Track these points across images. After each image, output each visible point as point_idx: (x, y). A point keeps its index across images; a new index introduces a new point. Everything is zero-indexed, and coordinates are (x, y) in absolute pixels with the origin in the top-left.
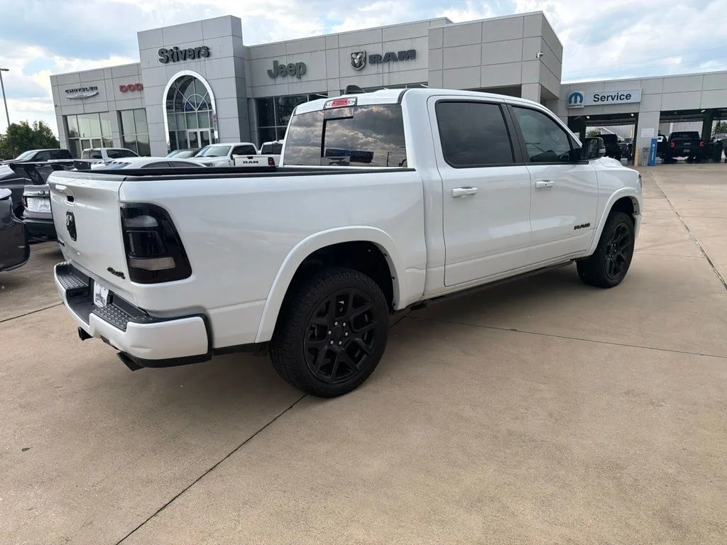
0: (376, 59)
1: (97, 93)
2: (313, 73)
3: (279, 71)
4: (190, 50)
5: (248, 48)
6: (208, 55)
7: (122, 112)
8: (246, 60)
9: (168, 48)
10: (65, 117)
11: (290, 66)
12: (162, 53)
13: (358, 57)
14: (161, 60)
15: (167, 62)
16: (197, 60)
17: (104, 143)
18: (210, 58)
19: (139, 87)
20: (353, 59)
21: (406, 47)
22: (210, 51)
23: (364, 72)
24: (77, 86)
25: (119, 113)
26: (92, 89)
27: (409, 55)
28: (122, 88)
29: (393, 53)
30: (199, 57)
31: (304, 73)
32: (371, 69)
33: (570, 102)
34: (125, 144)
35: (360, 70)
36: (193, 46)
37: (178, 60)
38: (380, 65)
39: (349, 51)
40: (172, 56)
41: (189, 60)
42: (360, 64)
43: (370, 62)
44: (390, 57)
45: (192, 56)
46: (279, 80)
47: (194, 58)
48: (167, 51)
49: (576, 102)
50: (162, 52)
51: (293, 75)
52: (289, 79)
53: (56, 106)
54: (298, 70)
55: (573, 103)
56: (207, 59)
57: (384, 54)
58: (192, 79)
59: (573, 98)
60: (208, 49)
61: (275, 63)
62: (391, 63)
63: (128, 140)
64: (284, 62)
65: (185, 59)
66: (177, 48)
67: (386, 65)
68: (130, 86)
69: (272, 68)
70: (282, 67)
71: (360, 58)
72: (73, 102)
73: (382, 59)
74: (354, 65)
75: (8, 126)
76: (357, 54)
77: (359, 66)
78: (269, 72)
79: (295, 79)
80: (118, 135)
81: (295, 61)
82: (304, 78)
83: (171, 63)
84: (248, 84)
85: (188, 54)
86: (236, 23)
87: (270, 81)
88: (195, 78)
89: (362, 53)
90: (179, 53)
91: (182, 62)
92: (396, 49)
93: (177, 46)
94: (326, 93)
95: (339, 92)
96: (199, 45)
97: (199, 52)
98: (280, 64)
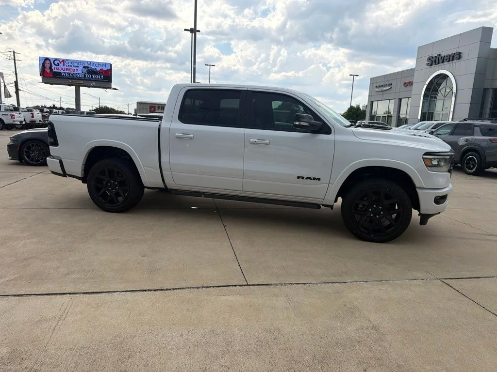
1: (391, 88)
4: (447, 56)
6: (460, 58)
9: (434, 56)
10: (372, 102)
12: (429, 59)
14: (428, 64)
15: (431, 65)
16: (451, 62)
18: (461, 60)
22: (461, 55)
24: (382, 84)
25: (400, 99)
26: (389, 85)
28: (405, 84)
30: (453, 60)
36: (450, 52)
37: (439, 63)
40: (435, 61)
41: (446, 63)
45: (448, 60)
47: (449, 61)
48: (433, 57)
53: (369, 95)
58: (445, 76)
65: (443, 62)
66: (439, 55)
68: (408, 83)
80: (396, 114)
83: (434, 66)
85: (445, 58)
88: (448, 76)
90: (440, 59)
91: (441, 64)
93: (439, 54)
96: (455, 51)
97: (453, 56)
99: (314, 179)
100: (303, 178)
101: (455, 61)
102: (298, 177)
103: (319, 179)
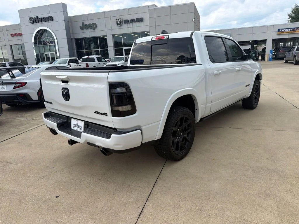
0: (126, 22)
2: (99, 27)
3: (85, 27)
4: (44, 18)
5: (70, 17)
6: (52, 20)
8: (70, 22)
9: (34, 17)
11: (90, 24)
13: (119, 21)
14: (30, 22)
15: (33, 23)
16: (47, 22)
17: (4, 60)
18: (53, 21)
19: (20, 34)
20: (117, 21)
21: (139, 16)
23: (122, 27)
25: (11, 46)
27: (141, 20)
28: (12, 35)
29: (134, 19)
31: (96, 27)
32: (125, 26)
34: (14, 60)
35: (120, 26)
36: (45, 16)
37: (38, 22)
38: (129, 24)
39: (115, 19)
40: (35, 20)
41: (44, 22)
42: (120, 24)
43: (124, 23)
44: (133, 21)
46: (85, 30)
47: (46, 21)
48: (33, 18)
50: (30, 19)
52: (89, 30)
54: (93, 26)
56: (52, 22)
57: (130, 20)
58: (45, 31)
60: (52, 17)
61: (83, 23)
62: (133, 23)
63: (15, 58)
64: (87, 23)
65: (42, 22)
66: (38, 17)
67: (131, 24)
68: (15, 34)
69: (81, 25)
70: (86, 25)
71: (120, 21)
73: (129, 22)
74: (118, 24)
76: (119, 19)
77: (119, 24)
78: (80, 27)
79: (92, 30)
80: (11, 56)
81: (91, 22)
82: (96, 30)
83: (35, 23)
84: (71, 32)
86: (64, 6)
87: (81, 31)
88: (47, 30)
89: (121, 19)
90: (39, 19)
91: (40, 23)
92: (135, 17)
93: (37, 16)
94: (106, 36)
95: (112, 35)
96: (48, 15)
97: (48, 19)
98: (85, 24)
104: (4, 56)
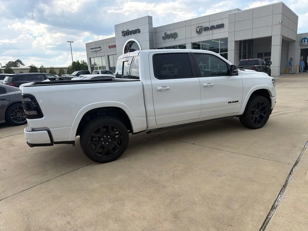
0: (206, 29)
1: (101, 49)
2: (179, 37)
3: (167, 37)
4: (133, 31)
5: (155, 28)
6: (139, 32)
7: (109, 56)
8: (154, 33)
9: (125, 30)
10: (90, 59)
11: (171, 34)
13: (199, 28)
14: (122, 35)
15: (125, 36)
16: (135, 34)
17: (103, 68)
19: (115, 46)
20: (197, 29)
21: (219, 23)
22: (140, 30)
23: (201, 35)
24: (94, 47)
25: (108, 56)
26: (99, 47)
27: (221, 26)
28: (109, 47)
29: (214, 26)
30: (136, 33)
31: (177, 37)
32: (204, 33)
33: (302, 42)
34: (110, 68)
35: (199, 34)
36: (134, 29)
37: (128, 35)
38: (208, 31)
39: (196, 26)
40: (126, 33)
41: (132, 35)
42: (200, 32)
43: (204, 30)
44: (213, 28)
45: (133, 33)
46: (167, 40)
47: (134, 34)
49: (305, 42)
50: (123, 32)
51: (172, 38)
52: (171, 39)
53: (87, 54)
54: (174, 36)
55: (303, 43)
56: (139, 34)
57: (210, 26)
58: (133, 42)
59: (303, 40)
60: (139, 30)
61: (165, 33)
62: (213, 30)
63: (111, 66)
64: (169, 33)
65: (131, 34)
66: (128, 30)
67: (211, 31)
68: (112, 46)
69: (164, 36)
71: (199, 29)
72: (93, 53)
73: (209, 29)
74: (197, 32)
75: (72, 62)
76: (198, 27)
77: (199, 32)
78: (163, 37)
79: (173, 39)
80: (108, 65)
81: (173, 32)
82: (176, 39)
83: (126, 36)
84: (154, 42)
85: (132, 32)
86: (150, 18)
87: (163, 41)
88: (135, 42)
89: (201, 26)
90: (129, 32)
91: (130, 35)
92: (215, 24)
93: (128, 29)
94: (185, 44)
95: (191, 44)
96: (136, 28)
97: (136, 31)
98: (167, 34)
99: (236, 102)
100: (231, 102)
101: (137, 34)
102: (229, 103)
103: (238, 101)
104: (103, 65)
